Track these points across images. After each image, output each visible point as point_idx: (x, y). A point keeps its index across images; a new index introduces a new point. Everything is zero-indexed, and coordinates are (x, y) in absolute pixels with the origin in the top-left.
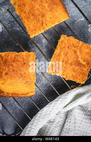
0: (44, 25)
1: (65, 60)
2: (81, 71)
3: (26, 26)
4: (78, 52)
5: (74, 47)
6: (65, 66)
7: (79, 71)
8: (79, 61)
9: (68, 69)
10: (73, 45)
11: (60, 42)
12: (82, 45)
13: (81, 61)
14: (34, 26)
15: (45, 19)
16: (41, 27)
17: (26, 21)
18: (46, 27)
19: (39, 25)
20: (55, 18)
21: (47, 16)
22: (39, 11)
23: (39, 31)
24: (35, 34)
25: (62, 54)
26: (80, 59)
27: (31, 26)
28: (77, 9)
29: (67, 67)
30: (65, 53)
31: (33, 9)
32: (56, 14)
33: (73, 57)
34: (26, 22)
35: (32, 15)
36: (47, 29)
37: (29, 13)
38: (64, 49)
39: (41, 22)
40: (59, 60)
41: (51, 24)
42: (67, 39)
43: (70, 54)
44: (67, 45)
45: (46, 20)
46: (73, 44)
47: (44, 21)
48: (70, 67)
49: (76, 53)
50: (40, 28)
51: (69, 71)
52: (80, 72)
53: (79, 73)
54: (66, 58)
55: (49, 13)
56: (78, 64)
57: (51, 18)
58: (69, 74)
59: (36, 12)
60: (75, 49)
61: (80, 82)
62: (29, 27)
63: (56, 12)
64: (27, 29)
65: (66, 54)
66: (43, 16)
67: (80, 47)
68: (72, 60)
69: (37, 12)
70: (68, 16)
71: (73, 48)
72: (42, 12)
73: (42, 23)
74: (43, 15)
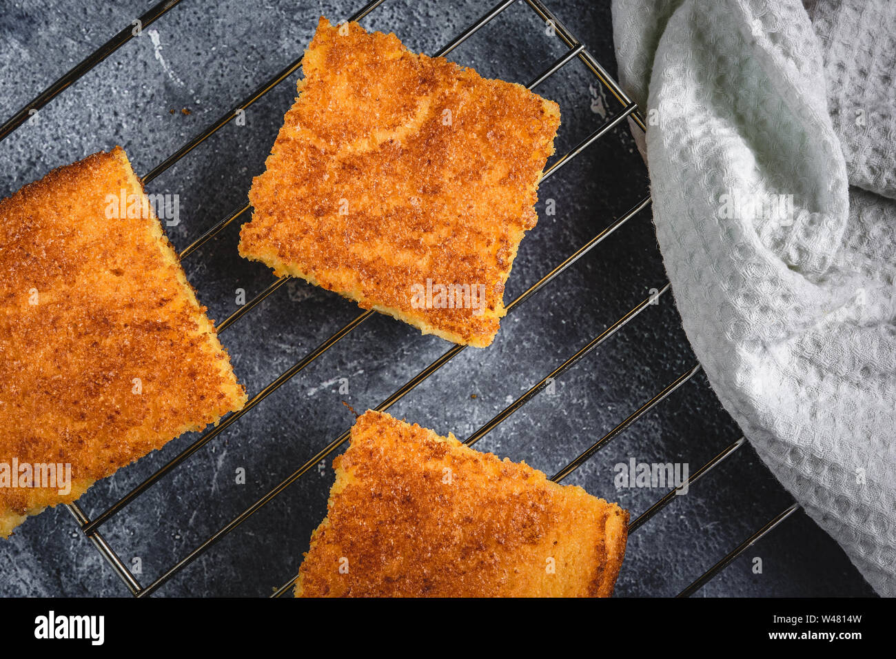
0: (161, 316)
1: (408, 234)
2: (478, 127)
3: (165, 435)
4: (349, 148)
5: (320, 174)
6: (444, 232)
7: (478, 142)
8: (411, 140)
9: (461, 209)
10: (309, 179)
11: (290, 264)
12: (308, 125)
13: (411, 126)
14: (166, 384)
15: (127, 313)
16: (175, 337)
17: (134, 435)
18: (177, 304)
19: (162, 353)
20: (121, 244)
21: (106, 294)
22: (70, 347)
23: (203, 348)
24: (218, 381)
25: (366, 255)
26: (398, 136)
27: (170, 401)
28: (91, 74)
29: (452, 219)
30: (360, 236)
31: (58, 389)
32: (91, 237)
33: (386, 181)
34: (137, 437)
35: (93, 393)
36: (188, 295)
37: (82, 416)
38: (334, 240)
39: (143, 337)
40: (404, 271)
41: (161, 274)
42: (267, 222)
43: (365, 199)
44: (309, 220)
45: (130, 306)
46: (297, 185)
47: (137, 315)
48: (447, 199)
49: (361, 158)
50: (185, 343)
51: (480, 208)
52: (482, 135)
53: (492, 140)
54: (393, 224)
55: (82, 280)
56: (428, 144)
57: (118, 273)
58: (494, 206)
59: (75, 369)
60: (332, 166)
61: (547, 134)
62: (175, 413)
63: (81, 239)
64: (183, 429)
65: (366, 225)
66: (102, 321)
67: (319, 135)
68: (404, 187)
69: (75, 362)
70: (108, 155)
71: (325, 183)
72: (75, 326)
73: (149, 330)
74: (95, 320)
